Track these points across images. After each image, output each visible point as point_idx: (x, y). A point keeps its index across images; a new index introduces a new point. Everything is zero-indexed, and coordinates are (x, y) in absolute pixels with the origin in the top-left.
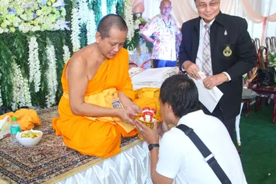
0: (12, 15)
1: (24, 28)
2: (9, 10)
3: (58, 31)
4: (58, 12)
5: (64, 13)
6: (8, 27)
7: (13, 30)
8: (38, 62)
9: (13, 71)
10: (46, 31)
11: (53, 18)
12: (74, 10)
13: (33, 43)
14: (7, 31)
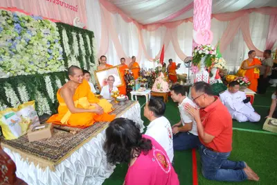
0: (32, 65)
1: (41, 72)
2: (30, 62)
3: (62, 72)
4: (60, 63)
5: (63, 63)
6: (30, 72)
7: (34, 73)
8: (52, 89)
9: (37, 94)
10: (54, 73)
11: (58, 66)
12: (69, 61)
13: (47, 79)
14: (30, 74)
